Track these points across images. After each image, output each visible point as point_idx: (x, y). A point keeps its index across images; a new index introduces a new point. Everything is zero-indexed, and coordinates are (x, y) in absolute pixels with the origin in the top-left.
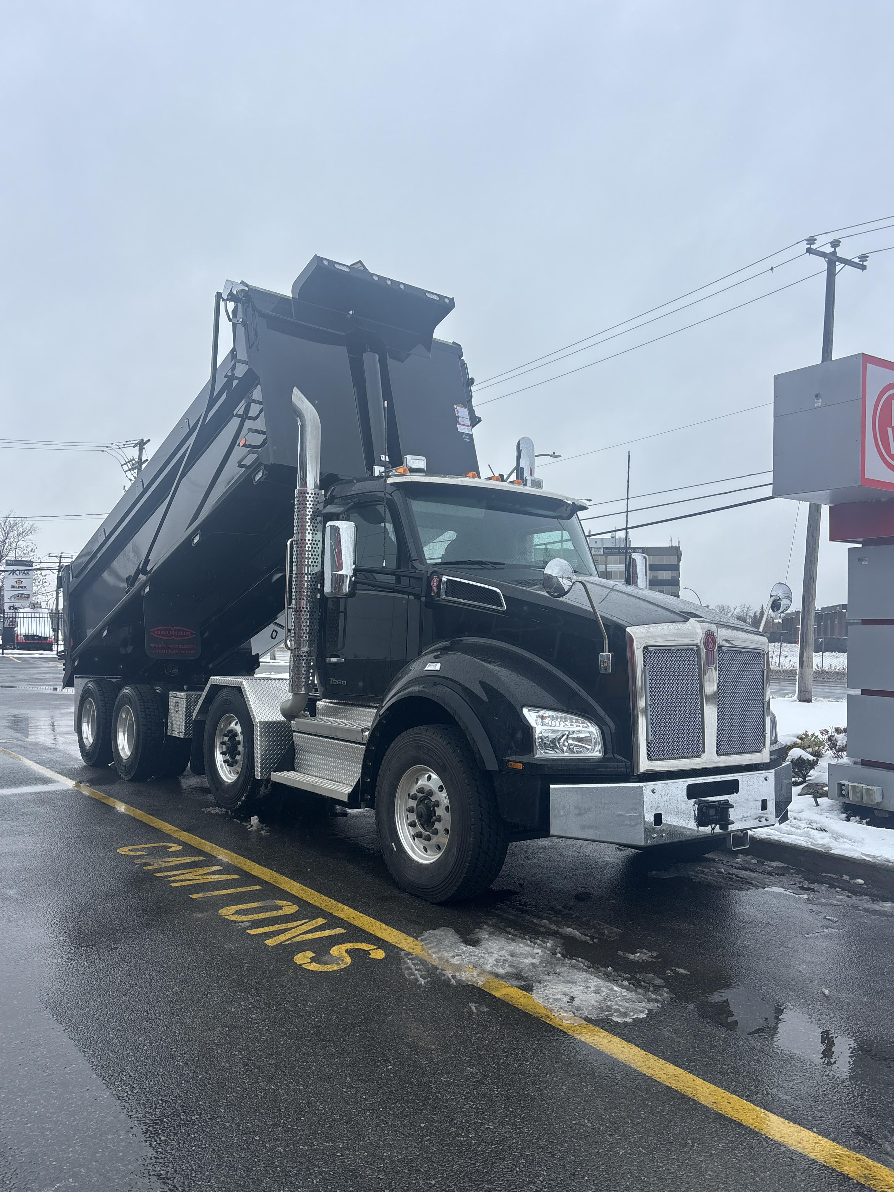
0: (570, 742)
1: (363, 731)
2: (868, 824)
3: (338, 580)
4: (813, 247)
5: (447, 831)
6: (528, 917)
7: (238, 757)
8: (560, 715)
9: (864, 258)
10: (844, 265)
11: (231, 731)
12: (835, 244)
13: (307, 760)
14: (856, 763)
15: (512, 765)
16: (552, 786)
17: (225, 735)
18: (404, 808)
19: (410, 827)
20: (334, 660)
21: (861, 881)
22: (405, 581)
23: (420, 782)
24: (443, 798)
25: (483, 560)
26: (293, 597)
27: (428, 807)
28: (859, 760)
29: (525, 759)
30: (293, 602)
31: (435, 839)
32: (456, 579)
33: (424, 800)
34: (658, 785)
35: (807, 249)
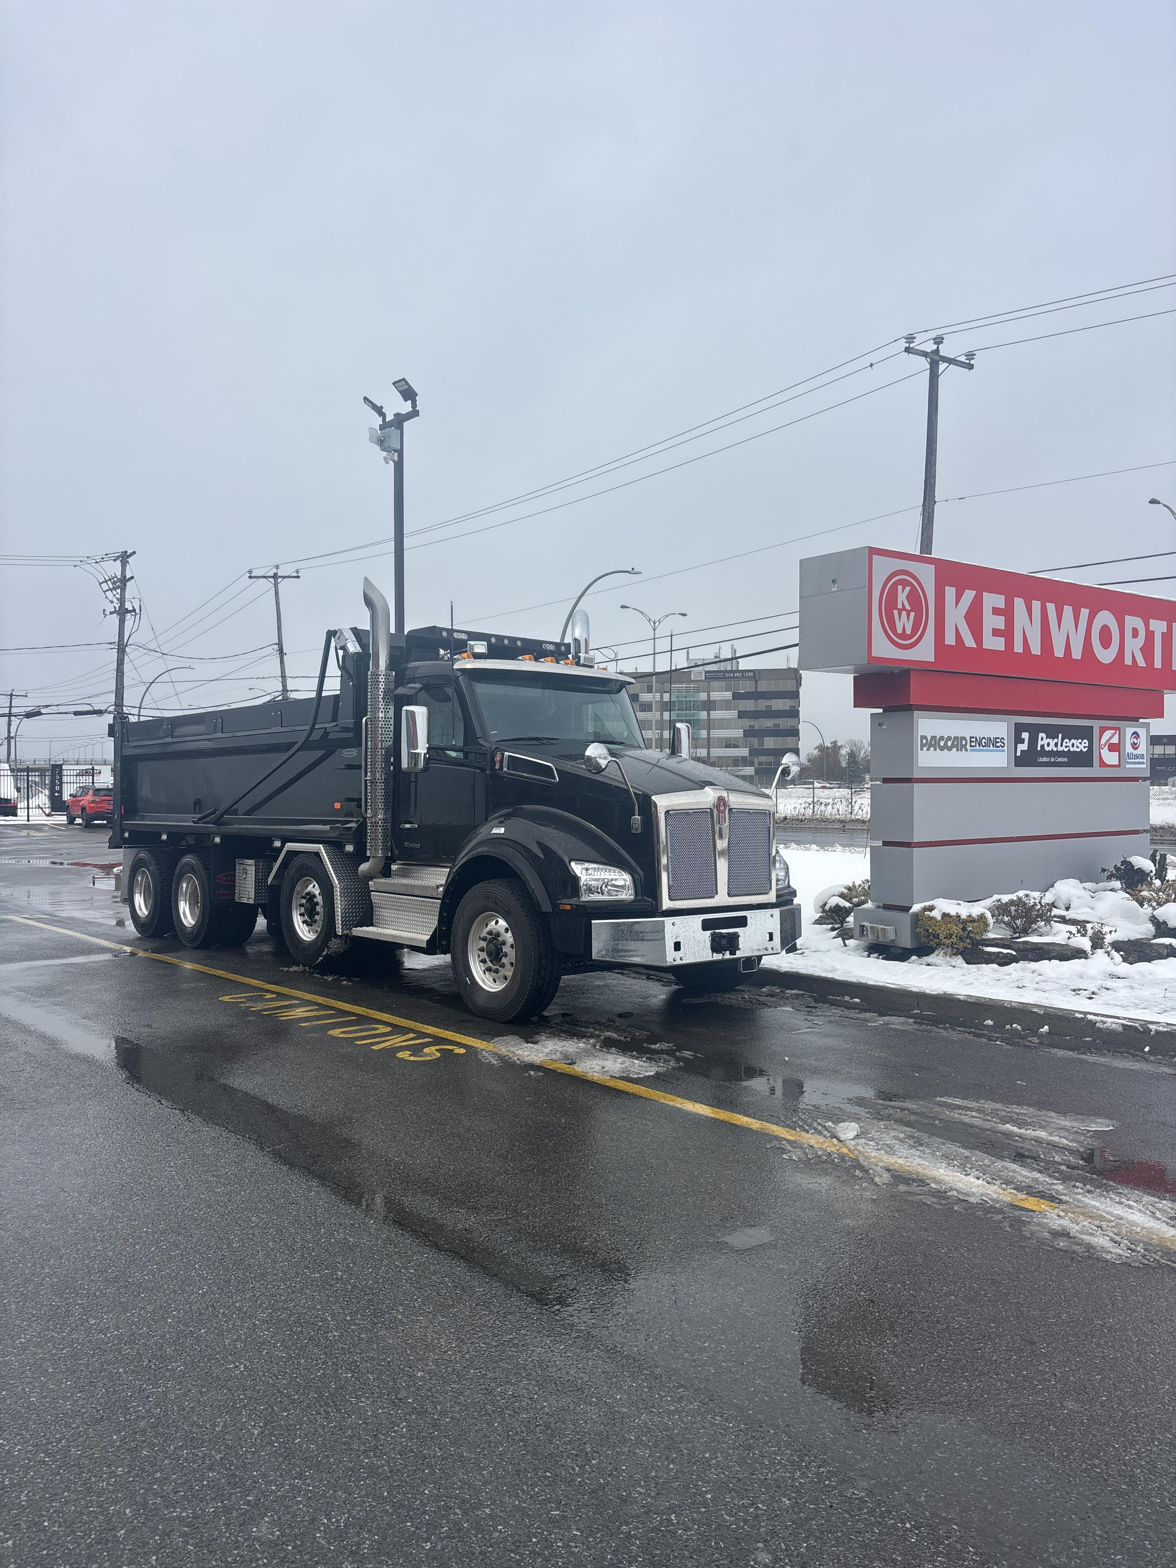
0: (609, 888)
1: (438, 887)
2: (883, 959)
3: (414, 757)
4: (912, 345)
5: (512, 964)
6: (578, 1028)
7: (317, 917)
8: (601, 866)
9: (970, 355)
10: (948, 364)
11: (309, 893)
12: (939, 340)
13: (383, 916)
14: (879, 907)
15: (562, 907)
16: (593, 921)
17: (303, 898)
18: (476, 948)
19: (481, 964)
20: (408, 826)
21: (857, 1000)
22: (472, 756)
23: (489, 927)
24: (509, 937)
25: (540, 736)
26: (369, 770)
27: (496, 946)
28: (881, 905)
29: (574, 901)
30: (369, 774)
31: (502, 972)
32: (516, 755)
33: (493, 940)
34: (677, 919)
35: (906, 348)
